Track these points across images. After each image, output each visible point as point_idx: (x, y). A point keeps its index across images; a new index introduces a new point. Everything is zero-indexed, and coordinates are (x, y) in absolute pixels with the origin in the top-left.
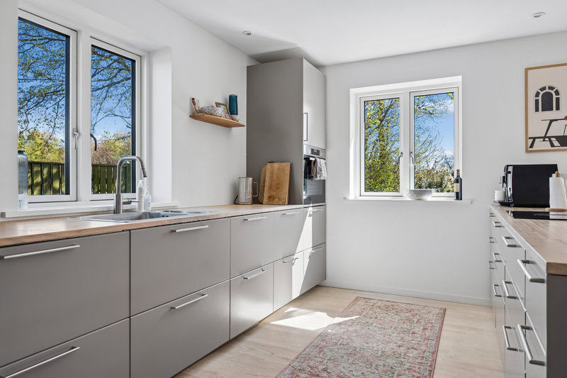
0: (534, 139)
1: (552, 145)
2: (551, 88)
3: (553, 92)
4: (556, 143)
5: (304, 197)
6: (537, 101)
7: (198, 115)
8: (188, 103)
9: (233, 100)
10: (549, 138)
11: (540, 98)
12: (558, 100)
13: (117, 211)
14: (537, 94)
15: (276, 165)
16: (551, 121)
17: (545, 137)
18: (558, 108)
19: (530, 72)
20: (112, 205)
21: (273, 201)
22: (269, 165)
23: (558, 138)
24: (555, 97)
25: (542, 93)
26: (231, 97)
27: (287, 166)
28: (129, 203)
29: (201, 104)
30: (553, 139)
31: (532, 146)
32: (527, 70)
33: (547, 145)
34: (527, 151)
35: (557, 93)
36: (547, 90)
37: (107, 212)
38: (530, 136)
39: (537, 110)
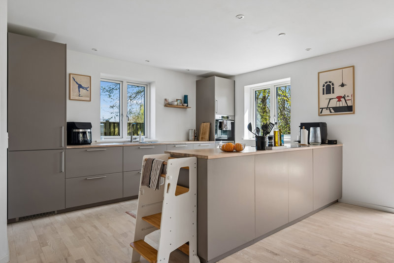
0: (322, 109)
1: (331, 112)
2: (330, 82)
3: (331, 84)
4: (332, 111)
5: (215, 138)
6: (324, 89)
7: (168, 105)
8: (163, 101)
9: (186, 97)
10: (329, 108)
11: (325, 87)
12: (333, 88)
13: (131, 141)
14: (324, 86)
15: (205, 124)
16: (330, 99)
17: (327, 108)
18: (333, 93)
19: (320, 74)
20: (130, 139)
21: (203, 139)
22: (203, 124)
23: (333, 108)
24: (332, 86)
25: (326, 85)
26: (185, 96)
27: (208, 124)
28: (136, 139)
29: (170, 100)
30: (331, 109)
31: (321, 113)
32: (319, 73)
33: (328, 112)
34: (319, 115)
35: (333, 84)
36: (328, 83)
37: (129, 142)
38: (321, 107)
39: (324, 94)
